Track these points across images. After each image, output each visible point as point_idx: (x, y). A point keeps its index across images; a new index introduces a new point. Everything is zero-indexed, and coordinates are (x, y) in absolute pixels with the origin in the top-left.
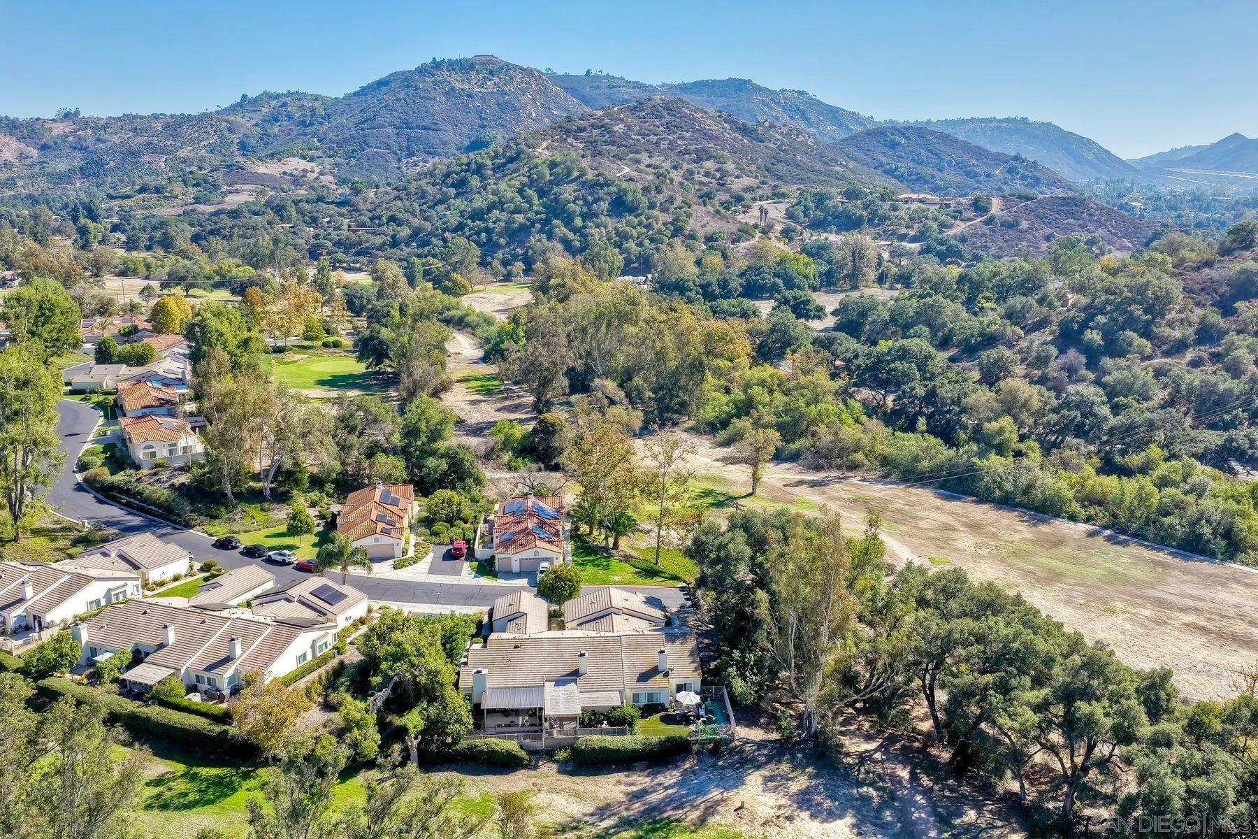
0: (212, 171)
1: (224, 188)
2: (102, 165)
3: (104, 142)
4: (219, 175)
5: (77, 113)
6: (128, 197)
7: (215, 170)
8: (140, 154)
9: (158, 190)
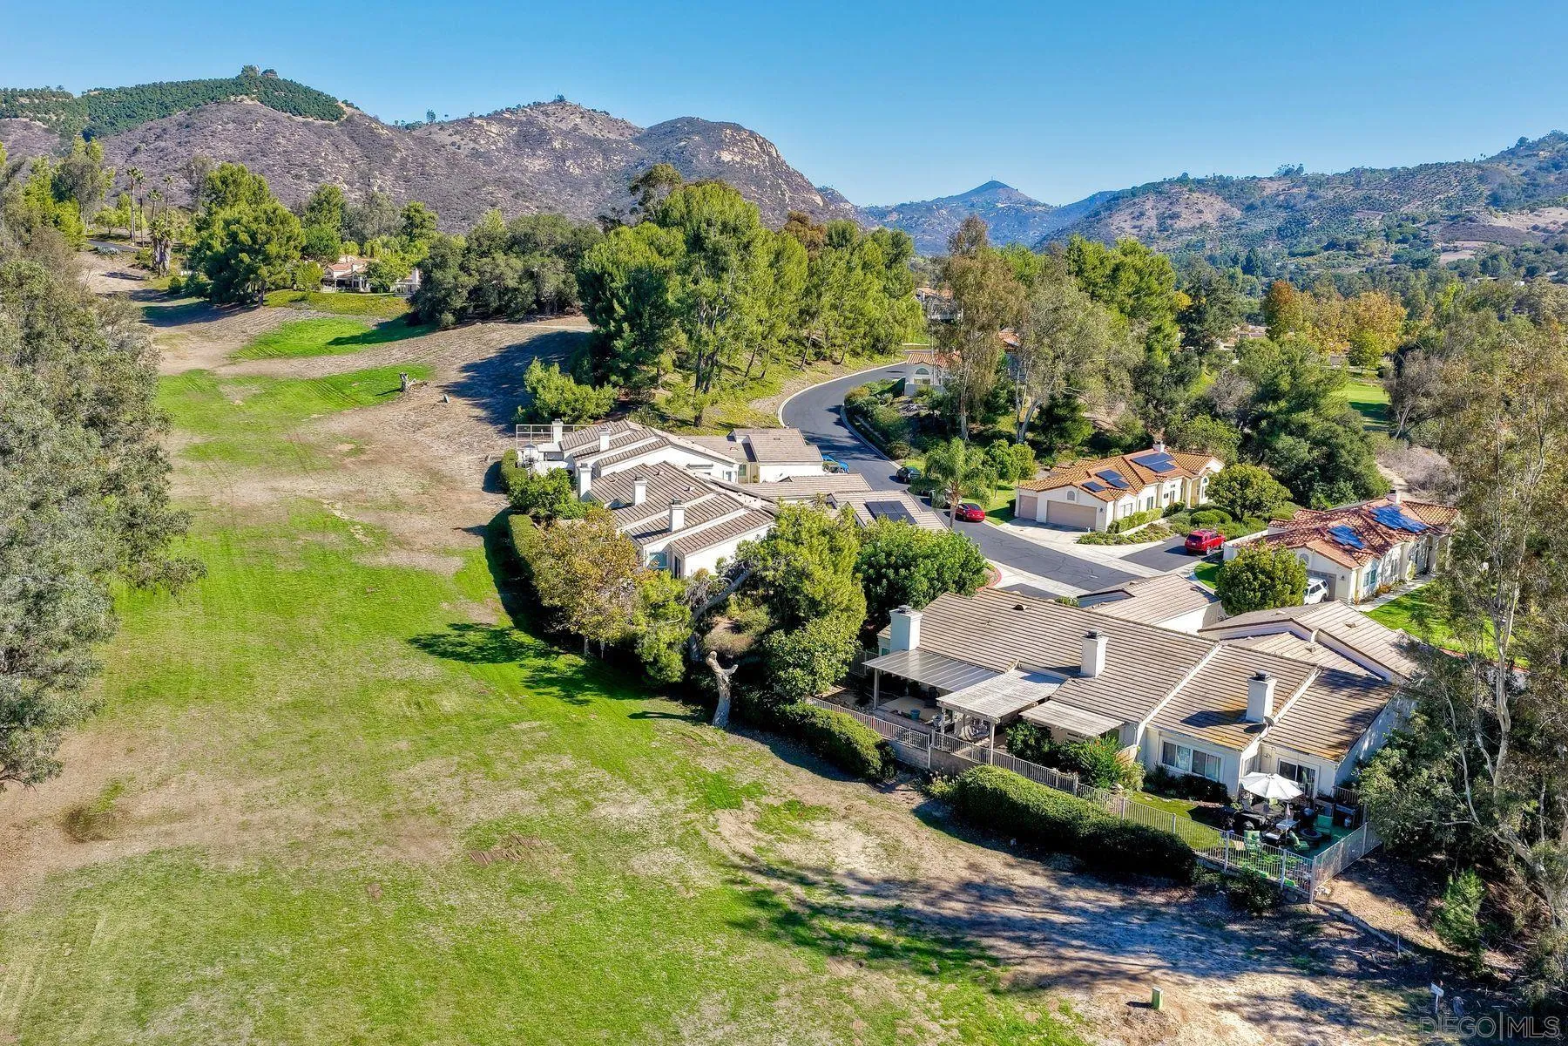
0: (1428, 224)
1: (1438, 246)
2: (1304, 225)
3: (1315, 199)
4: (1435, 231)
5: (1301, 169)
6: (1311, 254)
7: (1434, 223)
8: (1353, 210)
9: (1350, 247)
